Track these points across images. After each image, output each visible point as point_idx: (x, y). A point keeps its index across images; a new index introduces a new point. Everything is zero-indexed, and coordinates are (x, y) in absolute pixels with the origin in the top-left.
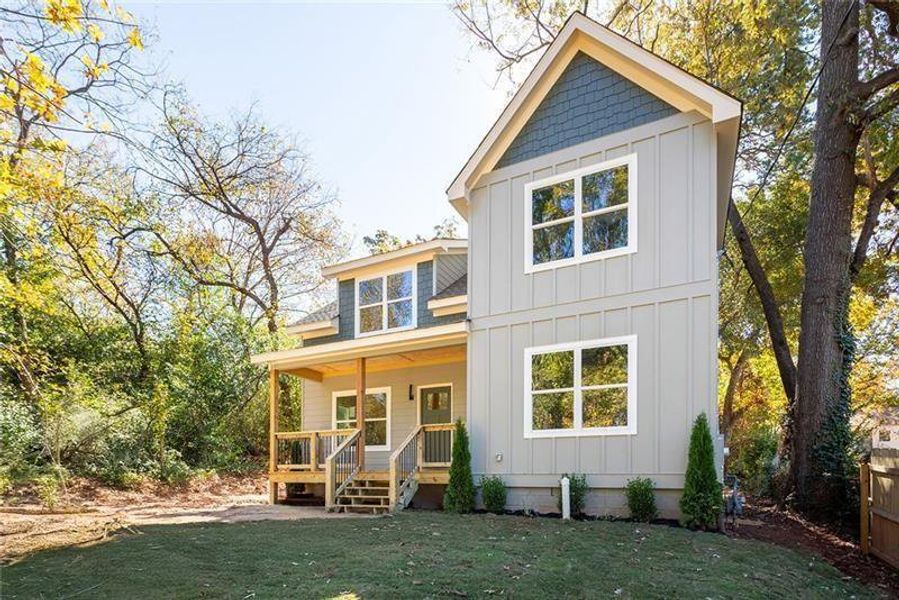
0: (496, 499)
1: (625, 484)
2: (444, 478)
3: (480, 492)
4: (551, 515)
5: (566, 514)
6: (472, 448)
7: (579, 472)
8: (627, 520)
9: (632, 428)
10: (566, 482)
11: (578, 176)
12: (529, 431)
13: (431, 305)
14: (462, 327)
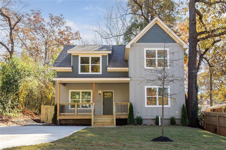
1: (169, 118)
3: (136, 120)
7: (158, 115)
8: (169, 125)
9: (169, 106)
10: (160, 117)
11: (157, 49)
12: (146, 106)
13: (108, 68)
14: (129, 79)
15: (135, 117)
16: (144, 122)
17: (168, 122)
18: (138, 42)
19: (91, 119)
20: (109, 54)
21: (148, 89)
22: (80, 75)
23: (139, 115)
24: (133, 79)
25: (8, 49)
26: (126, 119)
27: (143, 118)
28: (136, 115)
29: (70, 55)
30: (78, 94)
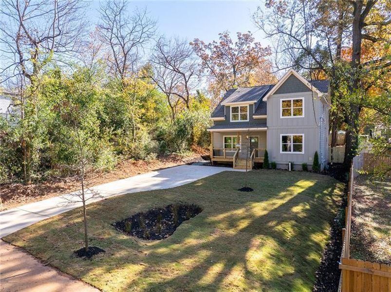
0: (274, 166)
1: (301, 164)
2: (262, 161)
3: (270, 165)
4: (286, 170)
5: (290, 170)
6: (269, 155)
7: (292, 161)
8: (301, 171)
9: (303, 152)
10: (290, 164)
11: (292, 99)
12: (281, 152)
13: (254, 117)
14: (266, 128)
15: (270, 162)
16: (278, 167)
17: (300, 168)
18: (275, 93)
19: (232, 162)
20: (255, 103)
21: (283, 137)
22: (231, 123)
23: (274, 160)
24: (269, 128)
25: (184, 99)
26: (262, 163)
27: (277, 162)
28: (271, 160)
29: (224, 106)
30: (230, 138)
